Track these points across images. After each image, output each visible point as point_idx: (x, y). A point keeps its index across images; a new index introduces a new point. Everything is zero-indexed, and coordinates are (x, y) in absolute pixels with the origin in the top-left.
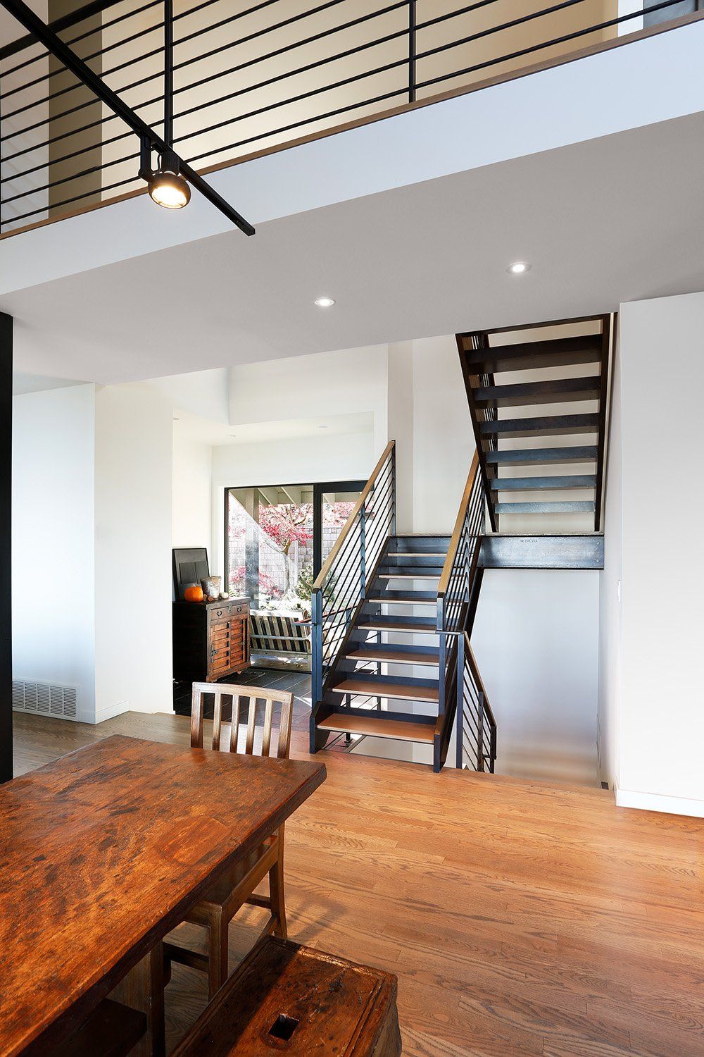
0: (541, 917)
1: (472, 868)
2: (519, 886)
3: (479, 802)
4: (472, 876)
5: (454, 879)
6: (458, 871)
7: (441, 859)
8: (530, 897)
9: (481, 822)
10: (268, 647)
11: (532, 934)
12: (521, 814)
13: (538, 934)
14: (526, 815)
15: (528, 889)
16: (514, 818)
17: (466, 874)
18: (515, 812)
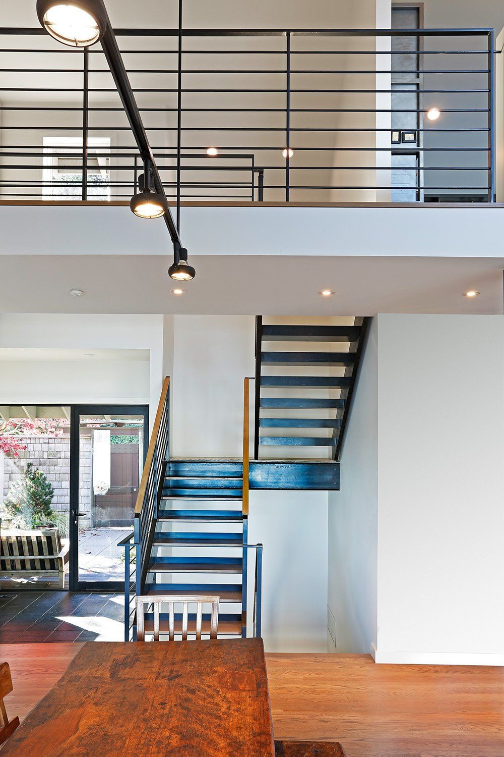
0: (359, 731)
1: (303, 713)
2: (339, 717)
3: (286, 672)
4: (307, 717)
5: (297, 721)
6: (295, 716)
7: (280, 711)
8: (348, 722)
9: (294, 685)
10: (14, 568)
11: (358, 740)
12: (318, 676)
13: (362, 740)
14: (321, 676)
15: (344, 718)
16: (315, 679)
17: (302, 717)
18: (313, 676)
